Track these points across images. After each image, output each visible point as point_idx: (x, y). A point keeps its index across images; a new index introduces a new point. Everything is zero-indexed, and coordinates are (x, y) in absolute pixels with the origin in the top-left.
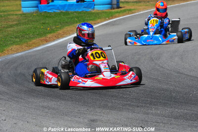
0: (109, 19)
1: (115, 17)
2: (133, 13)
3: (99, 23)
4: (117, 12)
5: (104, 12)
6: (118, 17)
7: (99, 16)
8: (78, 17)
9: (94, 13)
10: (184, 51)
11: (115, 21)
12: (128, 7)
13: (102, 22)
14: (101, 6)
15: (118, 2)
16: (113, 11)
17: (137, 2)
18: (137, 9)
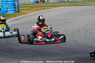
0: (15, 17)
1: (18, 16)
2: (26, 15)
3: (10, 19)
4: (18, 14)
5: (12, 14)
6: (19, 16)
7: (10, 16)
9: (7, 15)
11: (17, 18)
12: (23, 12)
13: (11, 19)
14: (11, 11)
15: (18, 10)
16: (16, 13)
17: (27, 9)
18: (27, 13)
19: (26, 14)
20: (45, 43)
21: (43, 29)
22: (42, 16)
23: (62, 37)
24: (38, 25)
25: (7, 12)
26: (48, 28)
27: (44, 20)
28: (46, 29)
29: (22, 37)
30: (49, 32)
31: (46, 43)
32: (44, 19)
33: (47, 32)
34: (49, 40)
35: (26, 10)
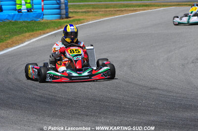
0: (58, 29)
2: (82, 23)
3: (47, 33)
4: (66, 22)
5: (52, 22)
7: (46, 26)
8: (27, 27)
9: (42, 23)
10: (133, 61)
12: (77, 17)
13: (51, 32)
14: (50, 16)
15: (67, 12)
16: (62, 20)
17: (85, 12)
18: (86, 19)
19: (84, 22)
20: (68, 80)
21: (69, 52)
22: (71, 25)
23: (105, 68)
24: (63, 44)
25: (41, 17)
26: (80, 50)
27: (75, 34)
28: (74, 52)
29: (30, 66)
30: (80, 58)
31: (72, 79)
32: (76, 30)
33: (75, 58)
34: (78, 74)
35: (82, 14)
